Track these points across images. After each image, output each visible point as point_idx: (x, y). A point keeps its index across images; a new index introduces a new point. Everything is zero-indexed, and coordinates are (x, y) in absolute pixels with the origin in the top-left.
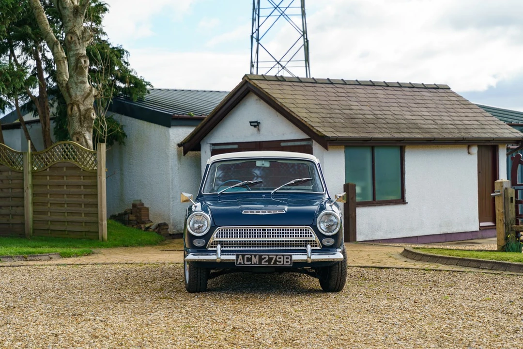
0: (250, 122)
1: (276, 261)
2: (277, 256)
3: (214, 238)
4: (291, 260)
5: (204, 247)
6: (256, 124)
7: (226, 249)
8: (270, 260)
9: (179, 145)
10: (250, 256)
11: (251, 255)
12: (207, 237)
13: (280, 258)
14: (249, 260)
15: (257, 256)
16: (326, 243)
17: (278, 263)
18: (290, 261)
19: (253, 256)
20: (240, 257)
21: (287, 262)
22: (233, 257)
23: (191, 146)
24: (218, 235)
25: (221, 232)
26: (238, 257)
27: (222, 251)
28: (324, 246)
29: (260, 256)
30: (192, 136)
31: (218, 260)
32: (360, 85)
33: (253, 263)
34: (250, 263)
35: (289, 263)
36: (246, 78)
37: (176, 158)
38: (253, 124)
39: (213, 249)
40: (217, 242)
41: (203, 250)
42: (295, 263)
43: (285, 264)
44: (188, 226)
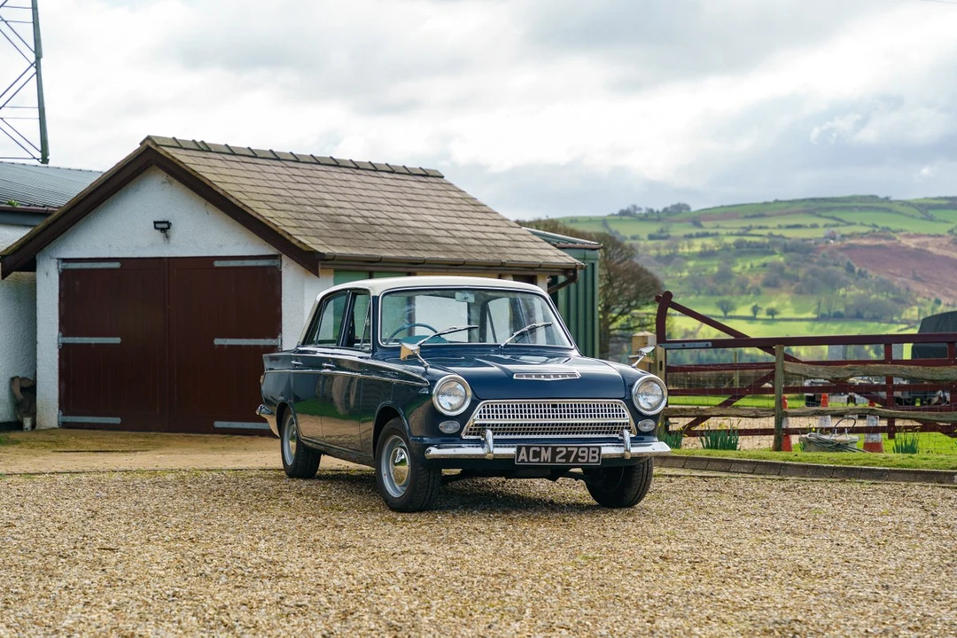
1: (577, 456)
2: (579, 447)
3: (475, 419)
4: (599, 455)
5: (458, 434)
7: (501, 436)
8: (569, 454)
10: (538, 449)
11: (540, 447)
12: (464, 418)
13: (583, 452)
14: (537, 454)
15: (550, 449)
16: (643, 428)
17: (579, 460)
18: (597, 457)
19: (543, 449)
20: (524, 449)
21: (594, 458)
22: (512, 451)
24: (483, 414)
25: (486, 409)
26: (519, 449)
27: (495, 441)
28: (640, 433)
29: (554, 449)
31: (489, 456)
33: (542, 460)
34: (537, 460)
35: (597, 460)
39: (472, 437)
40: (481, 425)
41: (455, 439)
42: (609, 461)
43: (590, 461)
44: (434, 398)
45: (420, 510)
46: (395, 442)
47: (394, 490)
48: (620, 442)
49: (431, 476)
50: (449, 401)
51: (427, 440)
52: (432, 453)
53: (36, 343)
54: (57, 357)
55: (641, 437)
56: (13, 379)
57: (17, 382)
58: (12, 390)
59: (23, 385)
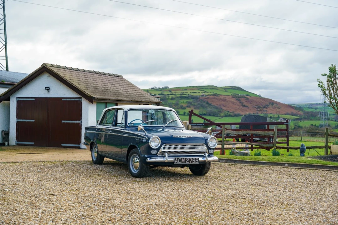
0: (45, 88)
1: (192, 161)
2: (193, 158)
3: (162, 149)
4: (198, 160)
5: (156, 154)
6: (48, 89)
7: (170, 155)
8: (190, 160)
10: (181, 159)
11: (181, 158)
12: (158, 149)
13: (194, 160)
14: (180, 161)
15: (184, 159)
16: (211, 152)
17: (193, 162)
20: (177, 159)
21: (197, 161)
22: (173, 159)
23: (4, 98)
24: (164, 148)
25: (165, 147)
26: (175, 159)
27: (168, 156)
28: (209, 153)
30: (6, 93)
31: (167, 161)
32: (91, 72)
34: (181, 162)
36: (44, 65)
38: (46, 88)
39: (160, 155)
40: (163, 151)
41: (156, 156)
42: (201, 162)
44: (150, 143)
45: (143, 177)
47: (134, 171)
48: (204, 157)
49: (147, 167)
50: (154, 144)
51: (147, 156)
52: (148, 160)
53: (9, 121)
54: (16, 125)
55: (210, 155)
56: (2, 131)
57: (4, 132)
58: (2, 134)
59: (5, 133)
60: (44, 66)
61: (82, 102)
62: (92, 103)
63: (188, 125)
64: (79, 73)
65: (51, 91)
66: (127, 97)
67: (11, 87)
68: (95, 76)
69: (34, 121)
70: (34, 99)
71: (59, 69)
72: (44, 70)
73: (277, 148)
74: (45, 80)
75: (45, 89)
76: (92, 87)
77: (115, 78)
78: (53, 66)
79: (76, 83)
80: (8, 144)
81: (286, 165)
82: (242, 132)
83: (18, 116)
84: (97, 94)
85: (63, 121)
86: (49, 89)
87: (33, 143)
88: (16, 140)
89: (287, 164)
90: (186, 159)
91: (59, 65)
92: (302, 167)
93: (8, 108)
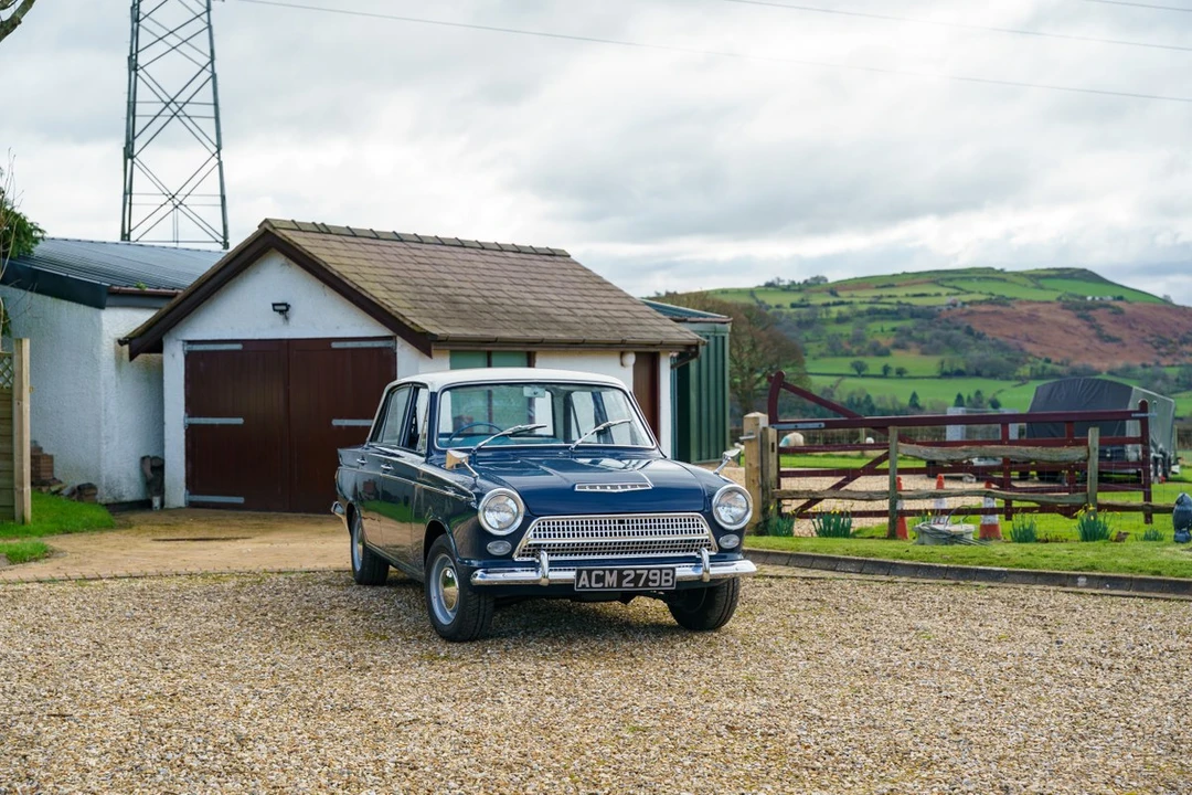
0: (274, 305)
1: (647, 580)
2: (649, 570)
3: (529, 538)
4: (673, 577)
5: (509, 556)
6: (284, 308)
7: (559, 558)
8: (638, 577)
9: (121, 342)
10: (601, 573)
11: (604, 570)
12: (515, 537)
13: (655, 575)
14: (600, 579)
15: (615, 572)
16: (726, 545)
17: (650, 584)
18: (671, 580)
19: (607, 572)
20: (584, 574)
21: (667, 581)
22: (570, 575)
23: (144, 344)
24: (537, 533)
25: (542, 527)
26: (579, 574)
27: (552, 563)
28: (721, 550)
30: (149, 327)
31: (544, 582)
32: (443, 244)
33: (606, 585)
34: (601, 585)
35: (670, 584)
36: (267, 226)
37: (112, 364)
38: (277, 308)
39: (525, 559)
40: (535, 545)
41: (506, 562)
42: (681, 583)
43: (663, 584)
44: (481, 516)
45: (472, 640)
46: (444, 561)
47: (445, 617)
48: (698, 561)
49: (482, 602)
50: (497, 517)
51: (475, 563)
52: (478, 579)
53: (163, 424)
54: (183, 437)
55: (723, 555)
56: (143, 459)
57: (148, 461)
58: (142, 470)
59: (154, 464)
60: (267, 231)
61: (398, 351)
62: (430, 355)
63: (764, 429)
64: (400, 248)
65: (294, 313)
66: (570, 329)
67: (165, 305)
68: (460, 256)
69: (240, 421)
70: (238, 347)
71: (323, 236)
72: (269, 243)
73: (1100, 507)
74: (274, 280)
75: (274, 310)
76: (434, 298)
77: (538, 262)
78: (298, 227)
79: (378, 286)
80: (162, 504)
81: (1082, 581)
82: (965, 451)
83: (193, 406)
84: (451, 322)
85: (336, 422)
86: (287, 310)
87: (241, 500)
88: (187, 488)
89: (1084, 580)
90: (620, 572)
91: (323, 224)
92: (1143, 590)
93: (156, 378)
